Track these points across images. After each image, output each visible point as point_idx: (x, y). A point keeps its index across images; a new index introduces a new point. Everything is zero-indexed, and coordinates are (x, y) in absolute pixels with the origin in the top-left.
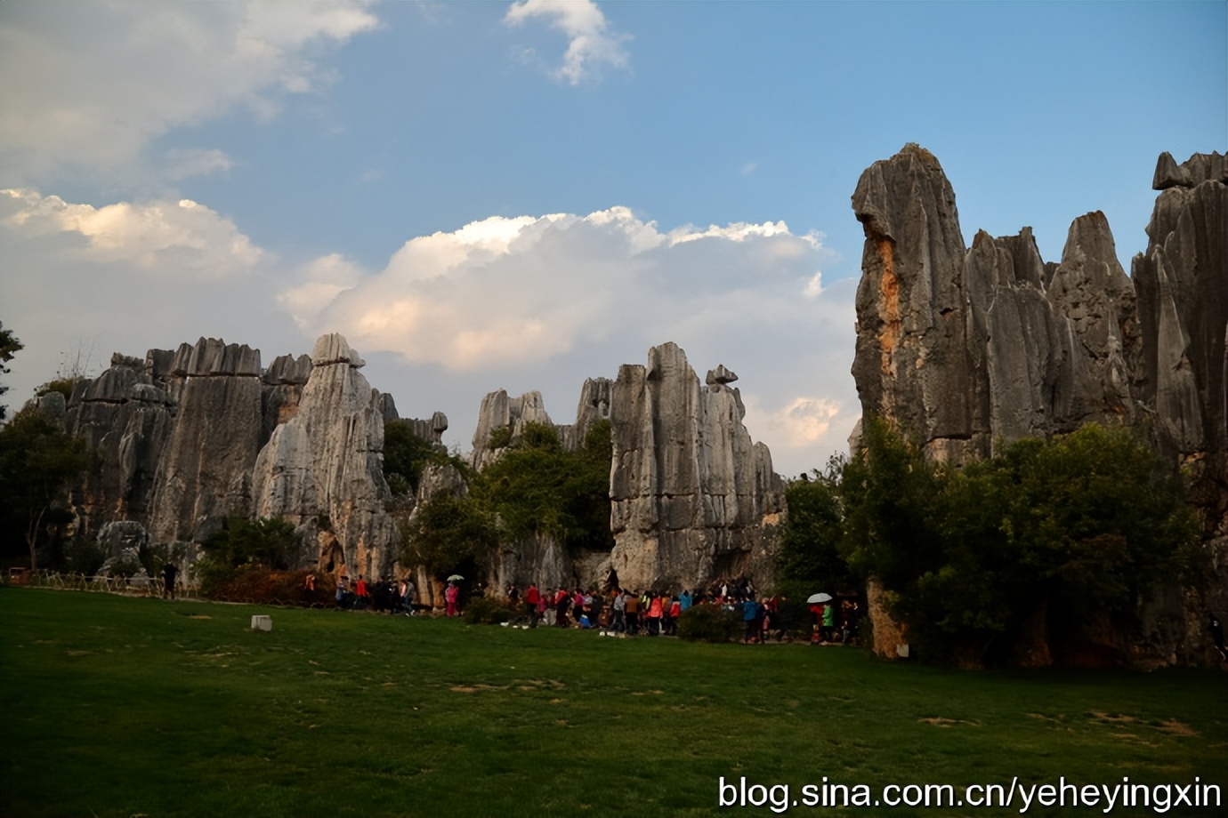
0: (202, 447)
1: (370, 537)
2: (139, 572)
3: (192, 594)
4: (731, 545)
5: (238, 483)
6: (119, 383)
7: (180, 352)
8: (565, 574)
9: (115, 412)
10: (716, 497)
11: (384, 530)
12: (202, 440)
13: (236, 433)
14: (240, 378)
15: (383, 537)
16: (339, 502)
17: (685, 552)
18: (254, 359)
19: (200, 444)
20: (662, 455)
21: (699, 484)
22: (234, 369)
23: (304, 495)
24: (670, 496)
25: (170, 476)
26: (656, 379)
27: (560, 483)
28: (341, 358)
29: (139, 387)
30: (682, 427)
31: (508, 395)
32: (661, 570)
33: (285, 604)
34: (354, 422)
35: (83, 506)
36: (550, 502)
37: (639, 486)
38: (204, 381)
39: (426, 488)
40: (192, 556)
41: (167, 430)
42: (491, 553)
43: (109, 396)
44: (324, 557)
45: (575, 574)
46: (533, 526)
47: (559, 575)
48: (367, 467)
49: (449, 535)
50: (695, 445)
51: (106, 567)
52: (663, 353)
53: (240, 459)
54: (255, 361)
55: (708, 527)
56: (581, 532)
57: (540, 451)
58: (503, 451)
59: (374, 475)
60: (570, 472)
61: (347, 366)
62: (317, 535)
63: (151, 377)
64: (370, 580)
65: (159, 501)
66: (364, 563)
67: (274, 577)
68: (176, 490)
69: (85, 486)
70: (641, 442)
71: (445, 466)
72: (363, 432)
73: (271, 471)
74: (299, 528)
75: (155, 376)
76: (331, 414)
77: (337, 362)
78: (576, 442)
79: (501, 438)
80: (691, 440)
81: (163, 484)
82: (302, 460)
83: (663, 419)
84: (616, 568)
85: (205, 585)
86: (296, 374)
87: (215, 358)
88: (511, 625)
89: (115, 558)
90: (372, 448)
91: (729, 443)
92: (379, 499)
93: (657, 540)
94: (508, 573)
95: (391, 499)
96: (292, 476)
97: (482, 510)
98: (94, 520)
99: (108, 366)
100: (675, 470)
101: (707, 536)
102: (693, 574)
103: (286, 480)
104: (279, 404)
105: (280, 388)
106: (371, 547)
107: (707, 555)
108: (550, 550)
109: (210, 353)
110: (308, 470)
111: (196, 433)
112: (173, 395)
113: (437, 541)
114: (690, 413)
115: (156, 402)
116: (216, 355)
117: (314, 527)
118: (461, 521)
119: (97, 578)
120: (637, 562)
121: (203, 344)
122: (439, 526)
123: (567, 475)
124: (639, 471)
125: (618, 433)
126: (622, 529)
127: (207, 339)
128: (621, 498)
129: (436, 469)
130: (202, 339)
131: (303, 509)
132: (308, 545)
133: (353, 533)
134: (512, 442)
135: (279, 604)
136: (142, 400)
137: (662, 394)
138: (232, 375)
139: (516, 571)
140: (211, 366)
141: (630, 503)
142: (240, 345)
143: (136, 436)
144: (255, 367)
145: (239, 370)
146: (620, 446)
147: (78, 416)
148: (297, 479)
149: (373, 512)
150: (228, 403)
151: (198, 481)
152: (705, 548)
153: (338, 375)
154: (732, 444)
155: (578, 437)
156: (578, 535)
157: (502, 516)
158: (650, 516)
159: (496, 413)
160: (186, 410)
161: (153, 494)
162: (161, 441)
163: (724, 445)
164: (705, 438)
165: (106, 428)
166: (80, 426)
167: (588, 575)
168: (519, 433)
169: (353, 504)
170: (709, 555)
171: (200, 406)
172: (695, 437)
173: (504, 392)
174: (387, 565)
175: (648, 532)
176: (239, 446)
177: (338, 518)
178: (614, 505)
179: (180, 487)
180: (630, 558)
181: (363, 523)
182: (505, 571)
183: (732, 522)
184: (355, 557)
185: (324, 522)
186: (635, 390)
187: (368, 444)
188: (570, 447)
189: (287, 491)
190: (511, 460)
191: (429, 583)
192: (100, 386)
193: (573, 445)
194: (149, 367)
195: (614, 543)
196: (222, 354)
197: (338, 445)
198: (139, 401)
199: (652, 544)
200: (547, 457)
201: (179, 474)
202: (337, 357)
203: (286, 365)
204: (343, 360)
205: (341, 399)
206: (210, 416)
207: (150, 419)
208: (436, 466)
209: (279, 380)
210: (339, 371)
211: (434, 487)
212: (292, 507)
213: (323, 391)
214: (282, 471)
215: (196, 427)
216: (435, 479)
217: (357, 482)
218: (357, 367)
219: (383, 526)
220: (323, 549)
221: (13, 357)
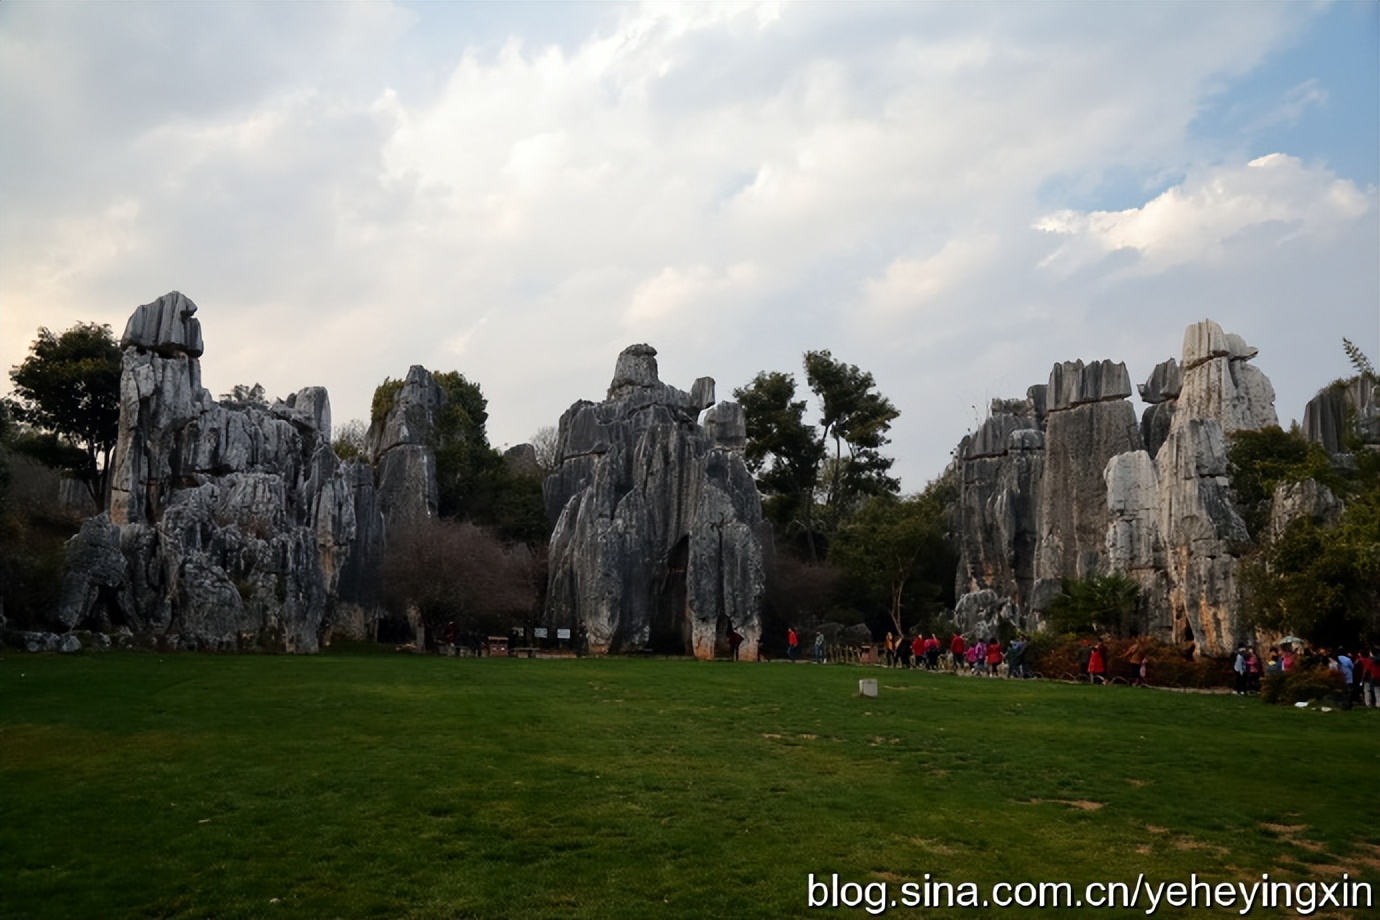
0: (1074, 495)
1: (1212, 590)
6: (998, 433)
9: (998, 467)
11: (1232, 581)
12: (1073, 488)
14: (1105, 403)
15: (1230, 589)
16: (1174, 546)
18: (1119, 376)
19: (1071, 493)
22: (1096, 392)
23: (1156, 543)
25: (1045, 534)
28: (1214, 352)
29: (1019, 434)
35: (984, 578)
38: (1066, 416)
43: (989, 450)
44: (1179, 621)
48: (1200, 498)
54: (1122, 380)
59: (1208, 506)
61: (1224, 360)
62: (1168, 593)
63: (1034, 419)
64: (1222, 648)
65: (1039, 565)
66: (1212, 626)
68: (1054, 550)
69: (982, 555)
72: (1190, 453)
74: (1146, 586)
75: (1036, 417)
77: (1209, 358)
81: (1039, 545)
82: (1148, 497)
86: (1173, 385)
87: (1073, 385)
90: (1206, 471)
92: (1219, 538)
95: (1245, 536)
96: (1138, 520)
99: (988, 415)
103: (1131, 526)
105: (1163, 406)
106: (1216, 604)
109: (1066, 380)
111: (1065, 480)
115: (1040, 449)
116: (1074, 380)
117: (1163, 583)
121: (1058, 370)
127: (1062, 363)
129: (1290, 488)
131: (1156, 560)
132: (1156, 608)
133: (1193, 587)
136: (1020, 449)
138: (1095, 401)
140: (1069, 396)
142: (1101, 361)
143: (1011, 493)
144: (1122, 387)
145: (1103, 395)
148: (1145, 523)
149: (1213, 557)
150: (1096, 437)
151: (1076, 536)
153: (1214, 376)
169: (1189, 549)
171: (1064, 447)
174: (1244, 629)
179: (1058, 547)
181: (1202, 572)
184: (1199, 620)
187: (1198, 467)
189: (1134, 540)
192: (979, 440)
194: (1030, 408)
196: (1081, 378)
201: (1054, 530)
202: (1209, 352)
203: (1168, 375)
204: (1218, 354)
205: (1220, 408)
206: (1077, 456)
207: (1025, 469)
208: (1290, 485)
209: (1162, 395)
210: (1213, 369)
211: (1290, 515)
212: (1144, 560)
213: (1198, 401)
214: (1122, 515)
215: (1064, 473)
216: (1290, 502)
217: (1189, 519)
218: (1244, 359)
219: (1231, 575)
220: (1177, 610)
221: (889, 427)
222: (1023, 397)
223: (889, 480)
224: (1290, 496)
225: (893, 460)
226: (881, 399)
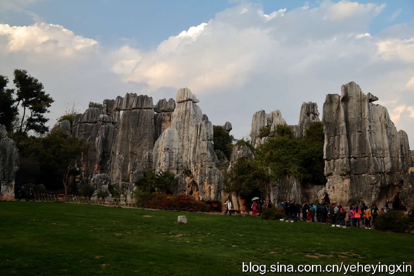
0: (130, 141)
1: (210, 179)
2: (109, 196)
3: (134, 205)
4: (388, 182)
5: (146, 156)
6: (93, 114)
7: (117, 99)
8: (302, 196)
9: (92, 127)
10: (379, 158)
11: (216, 176)
12: (130, 138)
13: (145, 134)
14: (145, 110)
15: (216, 179)
16: (195, 163)
17: (365, 186)
19: (129, 140)
20: (350, 138)
21: (371, 152)
22: (142, 106)
23: (178, 161)
24: (355, 158)
25: (117, 154)
26: (345, 101)
27: (297, 152)
29: (101, 116)
30: (360, 123)
31: (266, 112)
32: (352, 194)
33: (176, 210)
34: (200, 127)
35: (82, 168)
36: (293, 161)
37: (339, 153)
38: (129, 112)
39: (234, 156)
40: (131, 189)
41: (115, 134)
42: (267, 186)
43: (89, 120)
44: (189, 188)
45: (307, 196)
46: (285, 173)
47: (300, 196)
48: (207, 147)
49: (248, 178)
50: (367, 133)
51: (95, 194)
52: (349, 88)
53: (147, 145)
54: (151, 102)
55: (376, 173)
56: (309, 176)
57: (286, 137)
58: (266, 138)
59: (210, 150)
60: (301, 147)
61: (191, 102)
62: (185, 179)
63: (105, 111)
64: (211, 199)
65: (113, 164)
66: (208, 191)
67: (168, 197)
68: (120, 160)
69: (82, 159)
70: (339, 132)
71: (243, 145)
72: (205, 132)
73: (163, 150)
74: (177, 176)
75: (107, 111)
76: (186, 124)
77: (187, 101)
78: (299, 133)
79: (265, 132)
80: (365, 130)
81: (115, 158)
82: (176, 145)
83: (350, 120)
84: (329, 193)
85: (139, 201)
86: (168, 107)
87: (133, 102)
88: (285, 220)
89: (98, 190)
90: (209, 138)
91: (385, 130)
92: (213, 162)
93: (350, 179)
94: (275, 195)
95: (218, 161)
96: (172, 152)
97: (262, 166)
98: (86, 174)
99: (88, 108)
100: (357, 145)
101: (376, 177)
102: (369, 197)
103: (170, 154)
104: (162, 121)
105: (162, 114)
106: (210, 183)
107: (377, 187)
108: (295, 185)
109: (131, 100)
110: (179, 150)
111: (127, 135)
112: (115, 119)
113: (242, 181)
114: (364, 116)
115: (108, 122)
116: (134, 101)
117: (183, 175)
118: (253, 171)
119: (92, 198)
120: (340, 191)
121: (128, 96)
122: (242, 173)
123: (300, 149)
124: (339, 146)
125: (327, 128)
126: (330, 174)
127: (129, 93)
128: (330, 159)
129: (239, 147)
130: (127, 93)
131: (178, 167)
132: (181, 183)
133: (202, 177)
134: (270, 134)
135: (174, 210)
136: (103, 122)
137: (349, 108)
138: (141, 109)
139: (279, 194)
140: (132, 105)
141: (334, 161)
142: (144, 95)
143: (102, 137)
144: (151, 105)
145: (144, 106)
146: (328, 134)
147: (77, 130)
148: (174, 154)
149: (211, 168)
150: (140, 121)
151: (129, 156)
152: (375, 184)
153: (188, 107)
154: (387, 131)
155: (300, 131)
156: (308, 177)
157: (271, 169)
158: (346, 168)
159: (260, 121)
160: (122, 125)
161: (111, 162)
162: (112, 139)
163: (382, 132)
164: (372, 128)
165: (89, 134)
166: (79, 134)
167: (313, 196)
168: (273, 130)
169: (202, 164)
170: (378, 187)
171: (128, 123)
172: (368, 128)
173: (264, 111)
174: (218, 192)
175: (345, 175)
176: (146, 140)
177: (195, 170)
178: (326, 162)
179: (122, 159)
180: (336, 188)
181: (206, 173)
182: (273, 194)
183: (389, 171)
184: (203, 188)
185: (188, 173)
186: (335, 107)
187: (207, 137)
188: (297, 136)
189: (171, 159)
190: (271, 142)
191: (238, 200)
192: (85, 116)
193: (298, 135)
194: (105, 107)
195: (326, 181)
196: (137, 100)
197: (193, 138)
198: (102, 122)
199: (347, 182)
200: (289, 140)
201: (121, 153)
202: (187, 99)
203: (163, 104)
204: (190, 100)
205: (190, 117)
206: (133, 127)
207: (107, 129)
208: (239, 146)
209: (161, 110)
210: (188, 105)
211: (238, 156)
212: (173, 166)
213: (182, 114)
214: (168, 150)
215: (127, 132)
216: (239, 152)
217: (203, 154)
218: (196, 102)
219: (216, 174)
220: (188, 185)
221: (50, 106)
222: (101, 103)
223: (44, 127)
224: (239, 150)
225: (49, 119)
226: (46, 94)
